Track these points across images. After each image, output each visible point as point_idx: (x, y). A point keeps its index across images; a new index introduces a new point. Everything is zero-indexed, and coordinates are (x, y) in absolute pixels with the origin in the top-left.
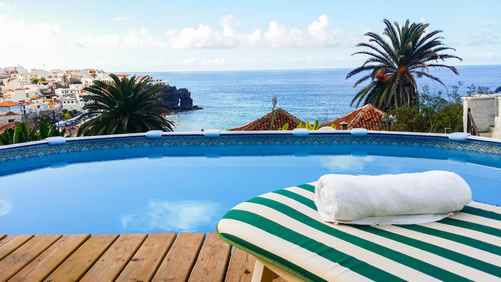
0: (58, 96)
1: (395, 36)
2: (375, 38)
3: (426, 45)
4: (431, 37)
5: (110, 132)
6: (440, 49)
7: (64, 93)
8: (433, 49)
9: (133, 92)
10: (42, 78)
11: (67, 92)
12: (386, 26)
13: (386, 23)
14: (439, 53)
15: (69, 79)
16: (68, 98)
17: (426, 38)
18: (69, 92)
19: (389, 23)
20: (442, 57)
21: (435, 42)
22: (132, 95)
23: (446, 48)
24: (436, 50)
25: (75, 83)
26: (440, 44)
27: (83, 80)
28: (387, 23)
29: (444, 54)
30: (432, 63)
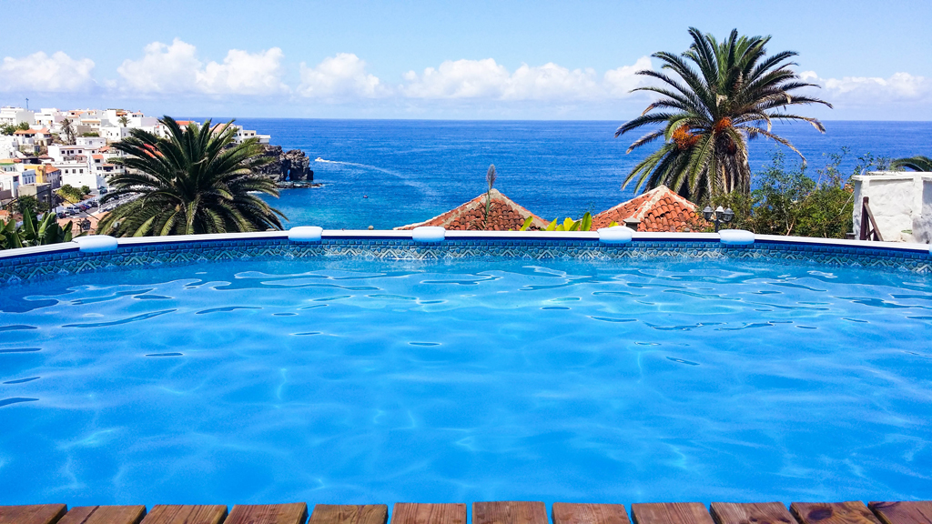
0: (53, 160)
1: (711, 60)
2: (671, 61)
3: (767, 77)
4: (775, 63)
5: (161, 231)
6: (792, 86)
7: (66, 154)
8: (779, 85)
9: (206, 154)
10: (22, 124)
11: (72, 152)
12: (692, 40)
13: (692, 34)
14: (790, 93)
15: (75, 128)
16: (74, 163)
17: (766, 65)
18: (76, 152)
19: (699, 35)
20: (795, 100)
21: (783, 72)
22: (206, 158)
23: (803, 85)
24: (786, 88)
25: (86, 135)
26: (792, 77)
27: (103, 131)
28: (695, 34)
29: (799, 96)
30: (777, 113)
